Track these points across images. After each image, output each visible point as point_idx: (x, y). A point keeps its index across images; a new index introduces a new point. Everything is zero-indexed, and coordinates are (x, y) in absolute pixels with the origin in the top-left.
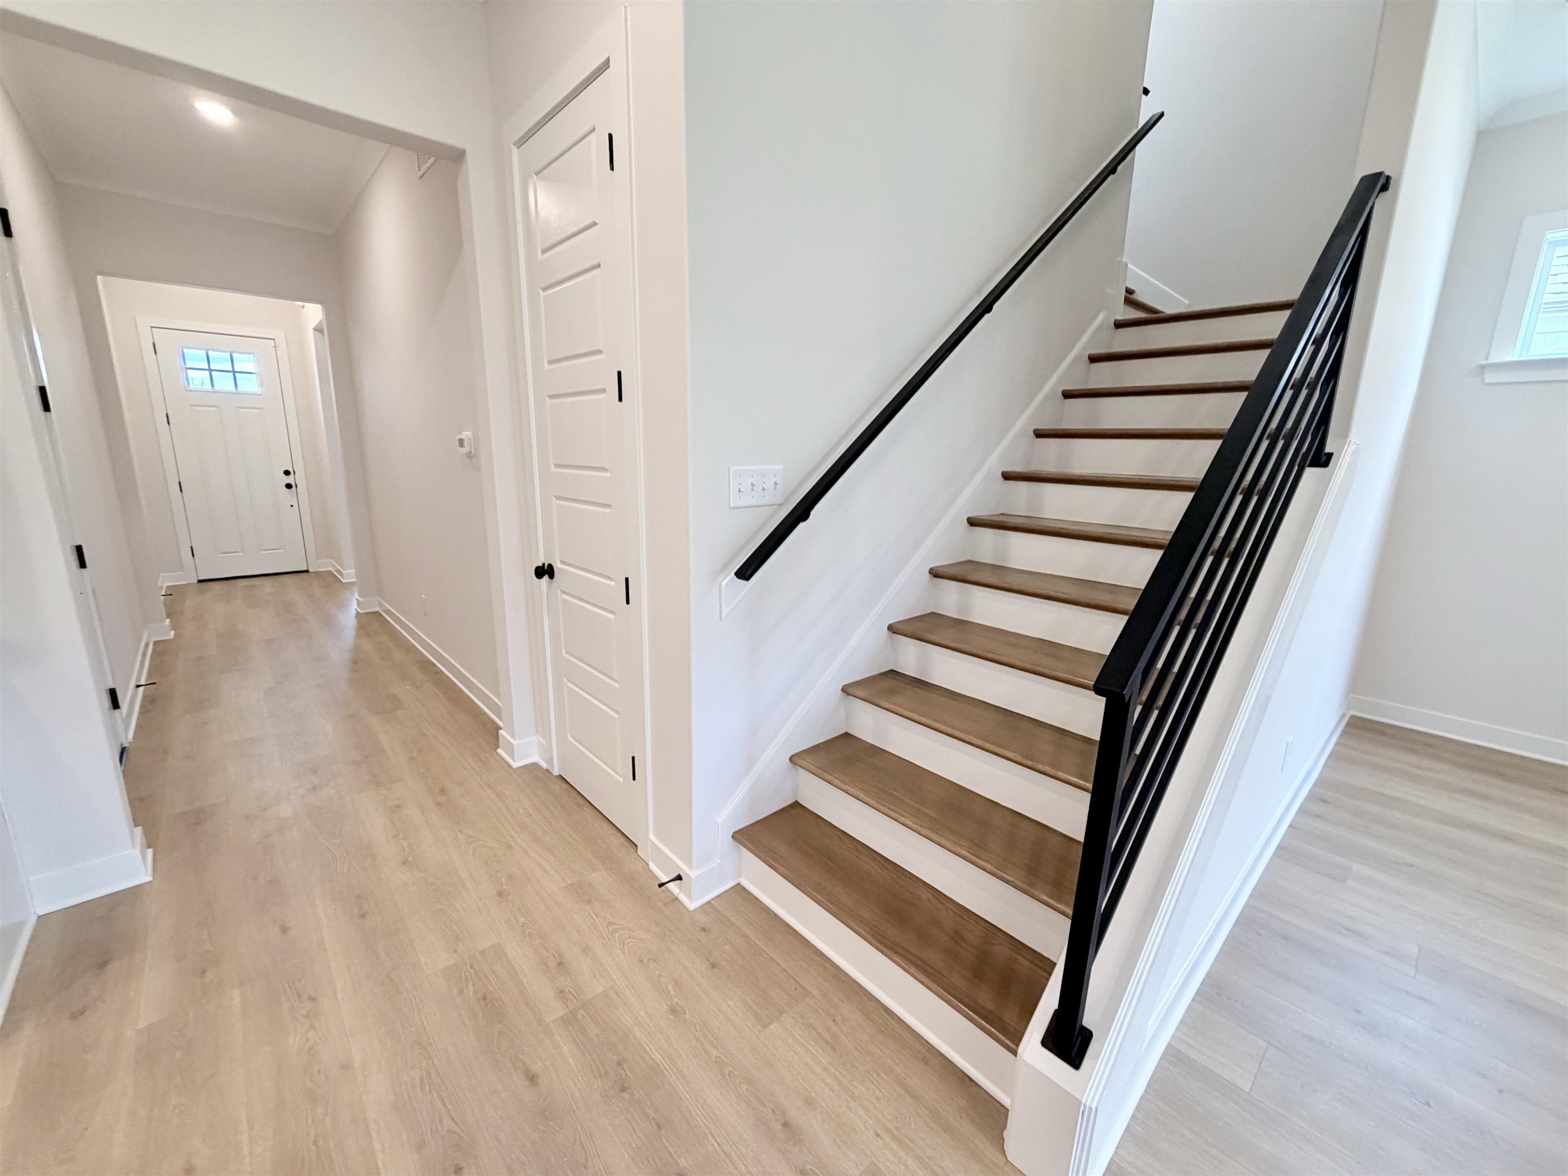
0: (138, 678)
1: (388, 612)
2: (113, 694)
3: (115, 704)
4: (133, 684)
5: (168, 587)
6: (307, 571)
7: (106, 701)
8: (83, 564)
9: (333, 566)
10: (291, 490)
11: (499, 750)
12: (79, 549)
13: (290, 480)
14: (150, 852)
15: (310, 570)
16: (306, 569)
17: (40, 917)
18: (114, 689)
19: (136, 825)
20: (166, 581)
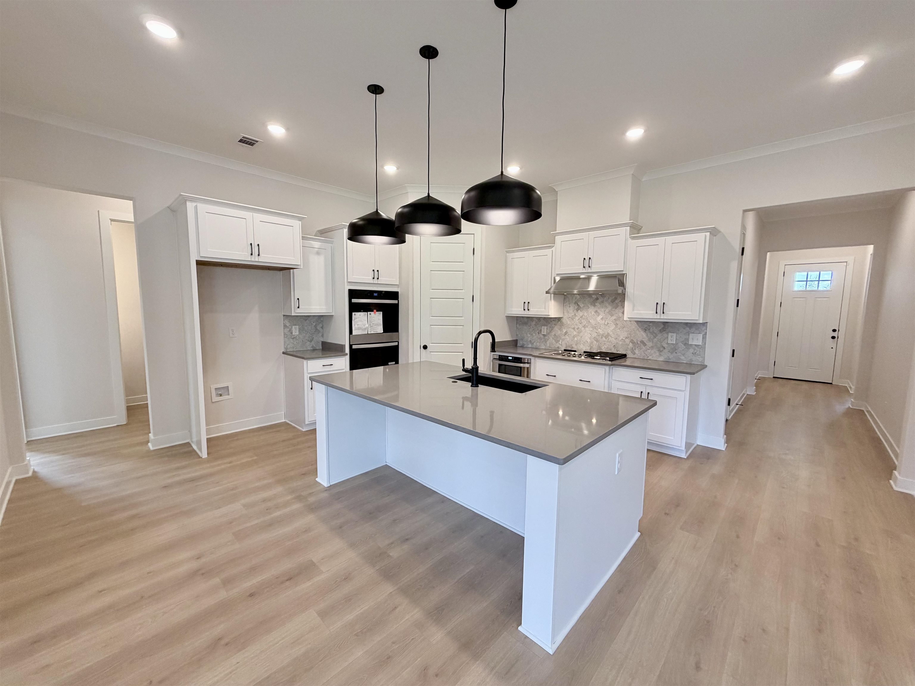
0: (738, 402)
1: (869, 412)
2: (729, 400)
3: (729, 404)
4: (735, 403)
5: (760, 377)
6: (831, 384)
7: (726, 402)
8: (733, 356)
9: (849, 384)
10: (834, 339)
11: (891, 481)
12: (734, 351)
13: (835, 334)
14: (726, 445)
15: (833, 383)
16: (831, 382)
17: (698, 445)
18: (730, 399)
19: (725, 435)
20: (760, 374)
